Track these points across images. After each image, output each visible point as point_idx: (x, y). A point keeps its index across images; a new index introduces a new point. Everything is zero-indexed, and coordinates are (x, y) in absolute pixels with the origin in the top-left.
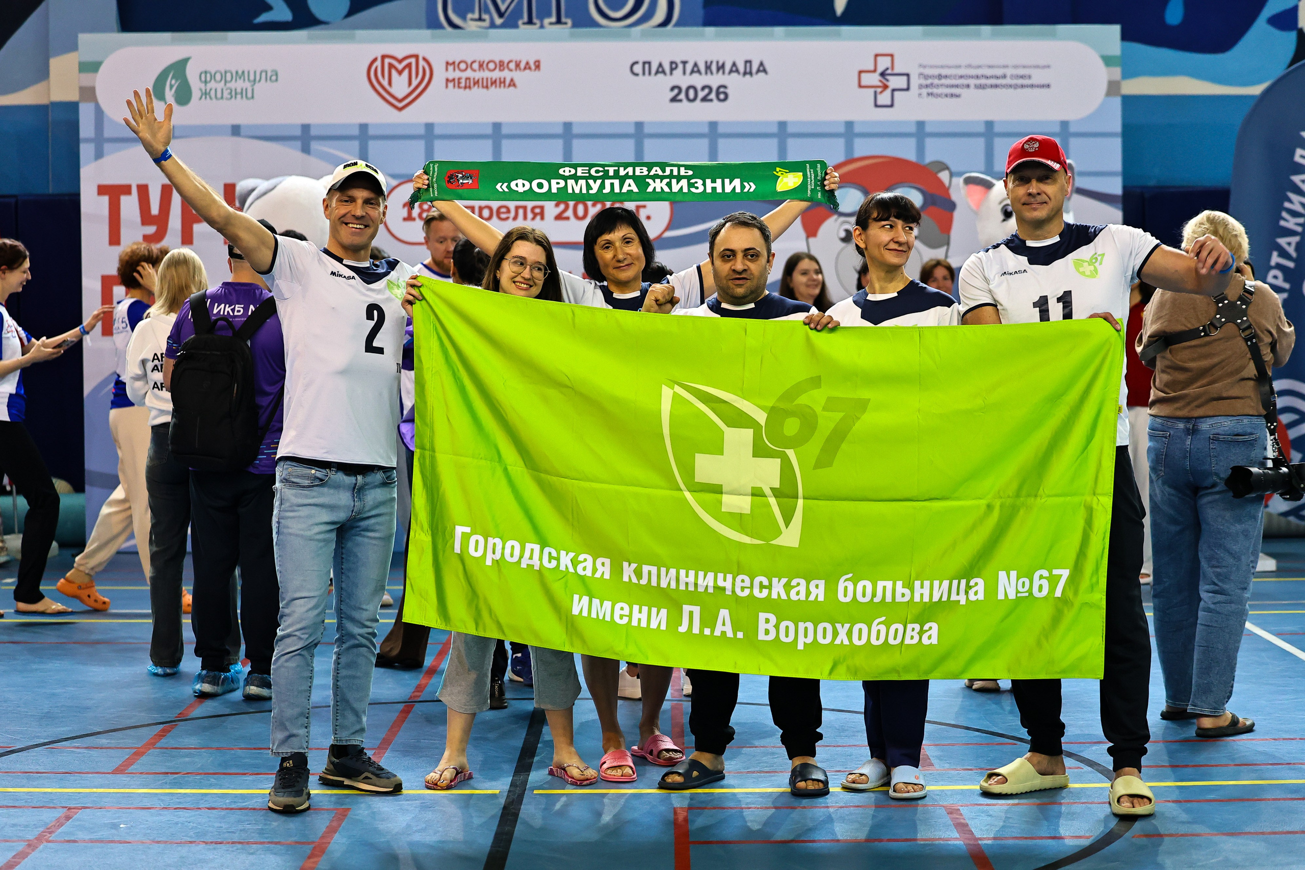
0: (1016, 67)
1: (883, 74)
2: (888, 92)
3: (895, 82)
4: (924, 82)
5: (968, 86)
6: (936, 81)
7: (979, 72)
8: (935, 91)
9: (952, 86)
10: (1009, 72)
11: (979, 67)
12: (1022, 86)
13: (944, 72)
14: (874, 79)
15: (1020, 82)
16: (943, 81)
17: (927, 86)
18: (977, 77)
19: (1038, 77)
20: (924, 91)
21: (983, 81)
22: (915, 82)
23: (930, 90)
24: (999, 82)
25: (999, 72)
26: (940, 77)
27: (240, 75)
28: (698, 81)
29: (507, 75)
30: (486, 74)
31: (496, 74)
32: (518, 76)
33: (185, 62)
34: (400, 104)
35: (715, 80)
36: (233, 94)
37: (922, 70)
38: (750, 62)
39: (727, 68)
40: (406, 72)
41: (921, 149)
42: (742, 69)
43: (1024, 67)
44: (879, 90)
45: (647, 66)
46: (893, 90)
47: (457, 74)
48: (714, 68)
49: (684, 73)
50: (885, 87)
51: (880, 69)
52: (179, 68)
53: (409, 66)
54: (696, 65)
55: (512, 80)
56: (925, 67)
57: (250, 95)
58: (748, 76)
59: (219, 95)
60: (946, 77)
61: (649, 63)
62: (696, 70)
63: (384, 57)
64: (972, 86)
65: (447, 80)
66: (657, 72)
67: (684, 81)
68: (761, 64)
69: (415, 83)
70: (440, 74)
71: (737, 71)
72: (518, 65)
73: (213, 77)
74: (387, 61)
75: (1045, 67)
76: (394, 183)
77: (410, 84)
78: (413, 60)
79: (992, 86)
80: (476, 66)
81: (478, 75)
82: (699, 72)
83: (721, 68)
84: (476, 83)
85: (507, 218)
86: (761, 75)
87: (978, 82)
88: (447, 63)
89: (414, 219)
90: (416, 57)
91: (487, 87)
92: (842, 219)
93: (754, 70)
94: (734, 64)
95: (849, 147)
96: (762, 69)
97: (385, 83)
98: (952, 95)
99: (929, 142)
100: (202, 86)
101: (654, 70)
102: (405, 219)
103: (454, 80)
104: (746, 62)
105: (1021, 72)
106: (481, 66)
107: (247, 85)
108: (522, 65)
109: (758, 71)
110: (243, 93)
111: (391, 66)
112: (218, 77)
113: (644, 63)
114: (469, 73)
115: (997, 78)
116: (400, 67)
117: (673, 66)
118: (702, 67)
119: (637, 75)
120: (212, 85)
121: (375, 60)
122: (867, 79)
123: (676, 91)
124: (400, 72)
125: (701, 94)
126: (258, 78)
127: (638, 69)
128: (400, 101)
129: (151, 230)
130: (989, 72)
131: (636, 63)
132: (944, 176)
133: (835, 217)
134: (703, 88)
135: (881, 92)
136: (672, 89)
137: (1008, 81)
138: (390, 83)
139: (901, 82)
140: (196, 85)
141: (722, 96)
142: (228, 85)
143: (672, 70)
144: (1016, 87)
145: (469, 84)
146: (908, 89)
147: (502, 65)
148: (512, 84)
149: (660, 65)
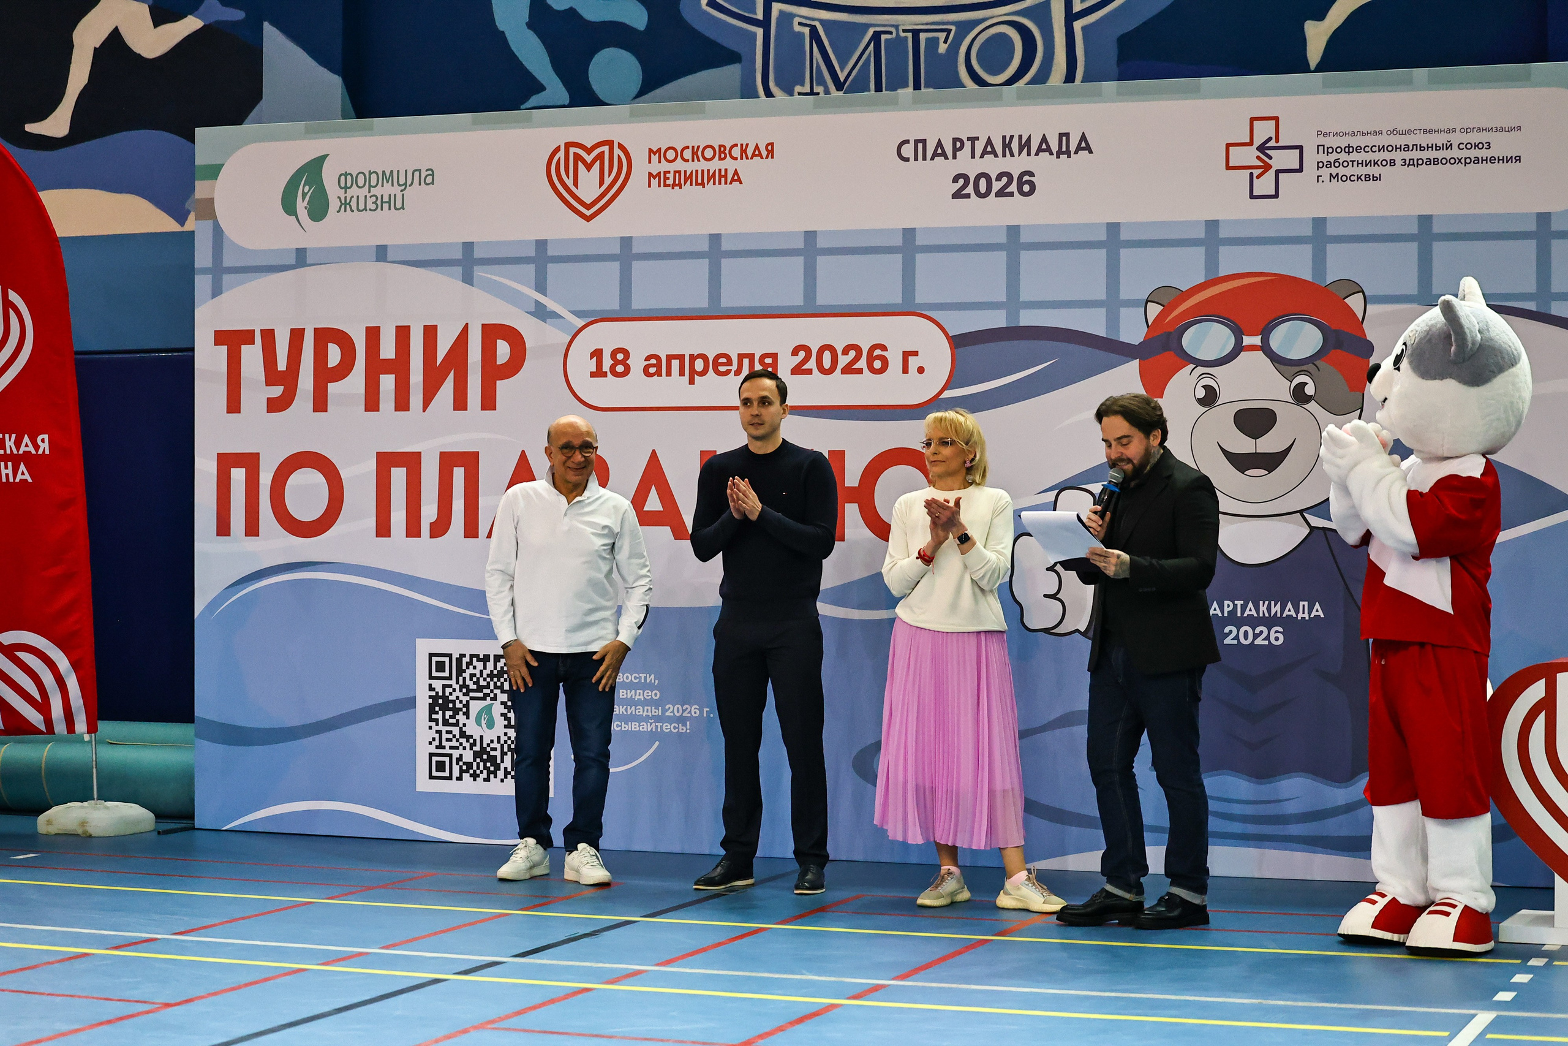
0: (1467, 131)
1: (1262, 148)
2: (1272, 173)
3: (1281, 159)
4: (1324, 158)
5: (1392, 163)
6: (1343, 157)
7: (1410, 140)
8: (1341, 171)
9: (1368, 163)
10: (1456, 138)
11: (1409, 132)
12: (1477, 160)
13: (1355, 142)
14: (1249, 157)
15: (1473, 153)
16: (1354, 156)
17: (1329, 164)
18: (1407, 148)
19: (1501, 146)
20: (1325, 172)
21: (1416, 155)
22: (1311, 158)
23: (1334, 171)
24: (1440, 154)
25: (1440, 139)
26: (1349, 149)
27: (387, 177)
28: (993, 166)
29: (729, 165)
30: (702, 165)
31: (715, 165)
32: (744, 167)
33: (320, 160)
34: (588, 211)
35: (1016, 165)
36: (380, 203)
37: (1321, 140)
38: (1067, 135)
39: (1034, 147)
40: (597, 164)
41: (1319, 261)
42: (1055, 148)
43: (1479, 130)
44: (1256, 172)
45: (920, 146)
46: (1278, 172)
47: (664, 166)
48: (1015, 146)
49: (973, 156)
50: (1267, 167)
51: (1258, 141)
52: (313, 169)
53: (600, 156)
54: (989, 142)
55: (736, 172)
56: (1325, 135)
57: (399, 205)
58: (1064, 157)
59: (361, 207)
60: (1358, 149)
61: (924, 142)
62: (989, 149)
63: (568, 145)
64: (1399, 162)
65: (650, 174)
66: (935, 155)
67: (972, 167)
68: (1083, 137)
69: (608, 181)
70: (641, 167)
71: (1049, 150)
72: (744, 151)
73: (355, 181)
74: (572, 150)
75: (1510, 130)
76: (580, 323)
77: (601, 183)
78: (606, 149)
79: (1429, 162)
80: (688, 154)
81: (691, 167)
82: (994, 153)
83: (1024, 146)
84: (688, 178)
85: (728, 372)
86: (1083, 154)
87: (1408, 155)
88: (650, 151)
89: (605, 375)
90: (610, 143)
91: (703, 184)
92: (1201, 370)
93: (1073, 147)
94: (1044, 139)
95: (1212, 260)
96: (1084, 145)
97: (570, 182)
98: (1368, 177)
99: (1333, 251)
100: (341, 193)
101: (929, 154)
102: (593, 375)
103: (659, 174)
104: (1061, 135)
105: (1475, 138)
106: (694, 153)
107: (397, 190)
108: (750, 152)
109: (1079, 149)
110: (392, 199)
111: (577, 157)
112: (361, 182)
113: (917, 142)
114: (679, 165)
115: (1438, 148)
116: (589, 159)
117: (958, 144)
118: (999, 149)
119: (907, 160)
120: (354, 191)
121: (558, 149)
122: (1239, 156)
123: (961, 182)
124: (589, 167)
125: (997, 186)
126: (409, 182)
127: (908, 151)
128: (588, 207)
129: (277, 391)
130: (1424, 140)
131: (907, 142)
132: (1355, 302)
133: (1192, 366)
134: (999, 178)
135: (1258, 177)
136: (955, 180)
137: (1455, 153)
138: (576, 184)
139: (1289, 159)
140: (333, 192)
141: (1026, 188)
142: (373, 191)
143: (955, 150)
144: (1467, 162)
145: (680, 180)
146: (1300, 170)
147: (722, 152)
148: (737, 178)
149: (939, 144)
